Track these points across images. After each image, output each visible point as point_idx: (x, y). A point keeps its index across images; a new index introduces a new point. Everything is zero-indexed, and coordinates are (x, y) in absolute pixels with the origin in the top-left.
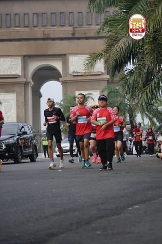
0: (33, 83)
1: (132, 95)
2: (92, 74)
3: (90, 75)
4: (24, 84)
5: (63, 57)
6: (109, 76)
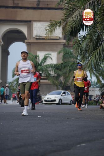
0: (2, 43)
1: (83, 57)
2: (51, 38)
6: (65, 40)
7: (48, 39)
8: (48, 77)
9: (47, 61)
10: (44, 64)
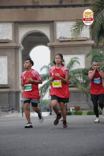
0: (22, 48)
2: (78, 39)
3: (77, 41)
4: (15, 48)
5: (51, 23)
6: (93, 41)
7: (75, 41)
8: (76, 84)
9: (74, 65)
10: (71, 70)
